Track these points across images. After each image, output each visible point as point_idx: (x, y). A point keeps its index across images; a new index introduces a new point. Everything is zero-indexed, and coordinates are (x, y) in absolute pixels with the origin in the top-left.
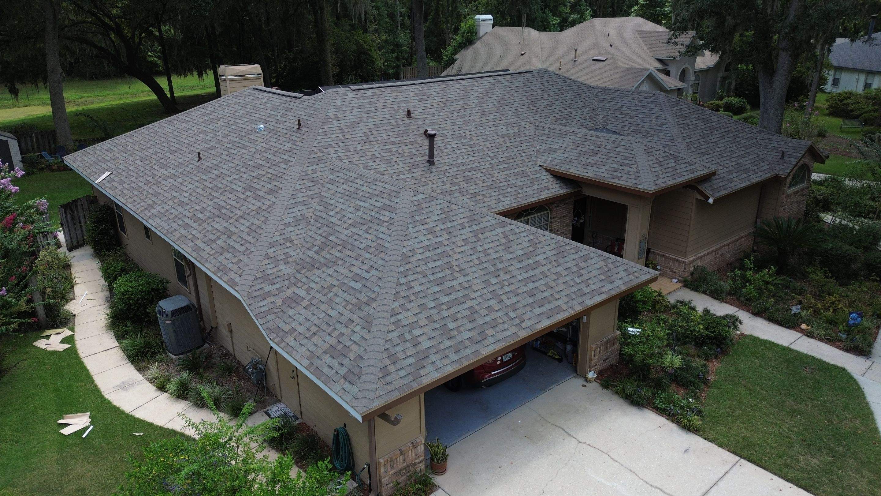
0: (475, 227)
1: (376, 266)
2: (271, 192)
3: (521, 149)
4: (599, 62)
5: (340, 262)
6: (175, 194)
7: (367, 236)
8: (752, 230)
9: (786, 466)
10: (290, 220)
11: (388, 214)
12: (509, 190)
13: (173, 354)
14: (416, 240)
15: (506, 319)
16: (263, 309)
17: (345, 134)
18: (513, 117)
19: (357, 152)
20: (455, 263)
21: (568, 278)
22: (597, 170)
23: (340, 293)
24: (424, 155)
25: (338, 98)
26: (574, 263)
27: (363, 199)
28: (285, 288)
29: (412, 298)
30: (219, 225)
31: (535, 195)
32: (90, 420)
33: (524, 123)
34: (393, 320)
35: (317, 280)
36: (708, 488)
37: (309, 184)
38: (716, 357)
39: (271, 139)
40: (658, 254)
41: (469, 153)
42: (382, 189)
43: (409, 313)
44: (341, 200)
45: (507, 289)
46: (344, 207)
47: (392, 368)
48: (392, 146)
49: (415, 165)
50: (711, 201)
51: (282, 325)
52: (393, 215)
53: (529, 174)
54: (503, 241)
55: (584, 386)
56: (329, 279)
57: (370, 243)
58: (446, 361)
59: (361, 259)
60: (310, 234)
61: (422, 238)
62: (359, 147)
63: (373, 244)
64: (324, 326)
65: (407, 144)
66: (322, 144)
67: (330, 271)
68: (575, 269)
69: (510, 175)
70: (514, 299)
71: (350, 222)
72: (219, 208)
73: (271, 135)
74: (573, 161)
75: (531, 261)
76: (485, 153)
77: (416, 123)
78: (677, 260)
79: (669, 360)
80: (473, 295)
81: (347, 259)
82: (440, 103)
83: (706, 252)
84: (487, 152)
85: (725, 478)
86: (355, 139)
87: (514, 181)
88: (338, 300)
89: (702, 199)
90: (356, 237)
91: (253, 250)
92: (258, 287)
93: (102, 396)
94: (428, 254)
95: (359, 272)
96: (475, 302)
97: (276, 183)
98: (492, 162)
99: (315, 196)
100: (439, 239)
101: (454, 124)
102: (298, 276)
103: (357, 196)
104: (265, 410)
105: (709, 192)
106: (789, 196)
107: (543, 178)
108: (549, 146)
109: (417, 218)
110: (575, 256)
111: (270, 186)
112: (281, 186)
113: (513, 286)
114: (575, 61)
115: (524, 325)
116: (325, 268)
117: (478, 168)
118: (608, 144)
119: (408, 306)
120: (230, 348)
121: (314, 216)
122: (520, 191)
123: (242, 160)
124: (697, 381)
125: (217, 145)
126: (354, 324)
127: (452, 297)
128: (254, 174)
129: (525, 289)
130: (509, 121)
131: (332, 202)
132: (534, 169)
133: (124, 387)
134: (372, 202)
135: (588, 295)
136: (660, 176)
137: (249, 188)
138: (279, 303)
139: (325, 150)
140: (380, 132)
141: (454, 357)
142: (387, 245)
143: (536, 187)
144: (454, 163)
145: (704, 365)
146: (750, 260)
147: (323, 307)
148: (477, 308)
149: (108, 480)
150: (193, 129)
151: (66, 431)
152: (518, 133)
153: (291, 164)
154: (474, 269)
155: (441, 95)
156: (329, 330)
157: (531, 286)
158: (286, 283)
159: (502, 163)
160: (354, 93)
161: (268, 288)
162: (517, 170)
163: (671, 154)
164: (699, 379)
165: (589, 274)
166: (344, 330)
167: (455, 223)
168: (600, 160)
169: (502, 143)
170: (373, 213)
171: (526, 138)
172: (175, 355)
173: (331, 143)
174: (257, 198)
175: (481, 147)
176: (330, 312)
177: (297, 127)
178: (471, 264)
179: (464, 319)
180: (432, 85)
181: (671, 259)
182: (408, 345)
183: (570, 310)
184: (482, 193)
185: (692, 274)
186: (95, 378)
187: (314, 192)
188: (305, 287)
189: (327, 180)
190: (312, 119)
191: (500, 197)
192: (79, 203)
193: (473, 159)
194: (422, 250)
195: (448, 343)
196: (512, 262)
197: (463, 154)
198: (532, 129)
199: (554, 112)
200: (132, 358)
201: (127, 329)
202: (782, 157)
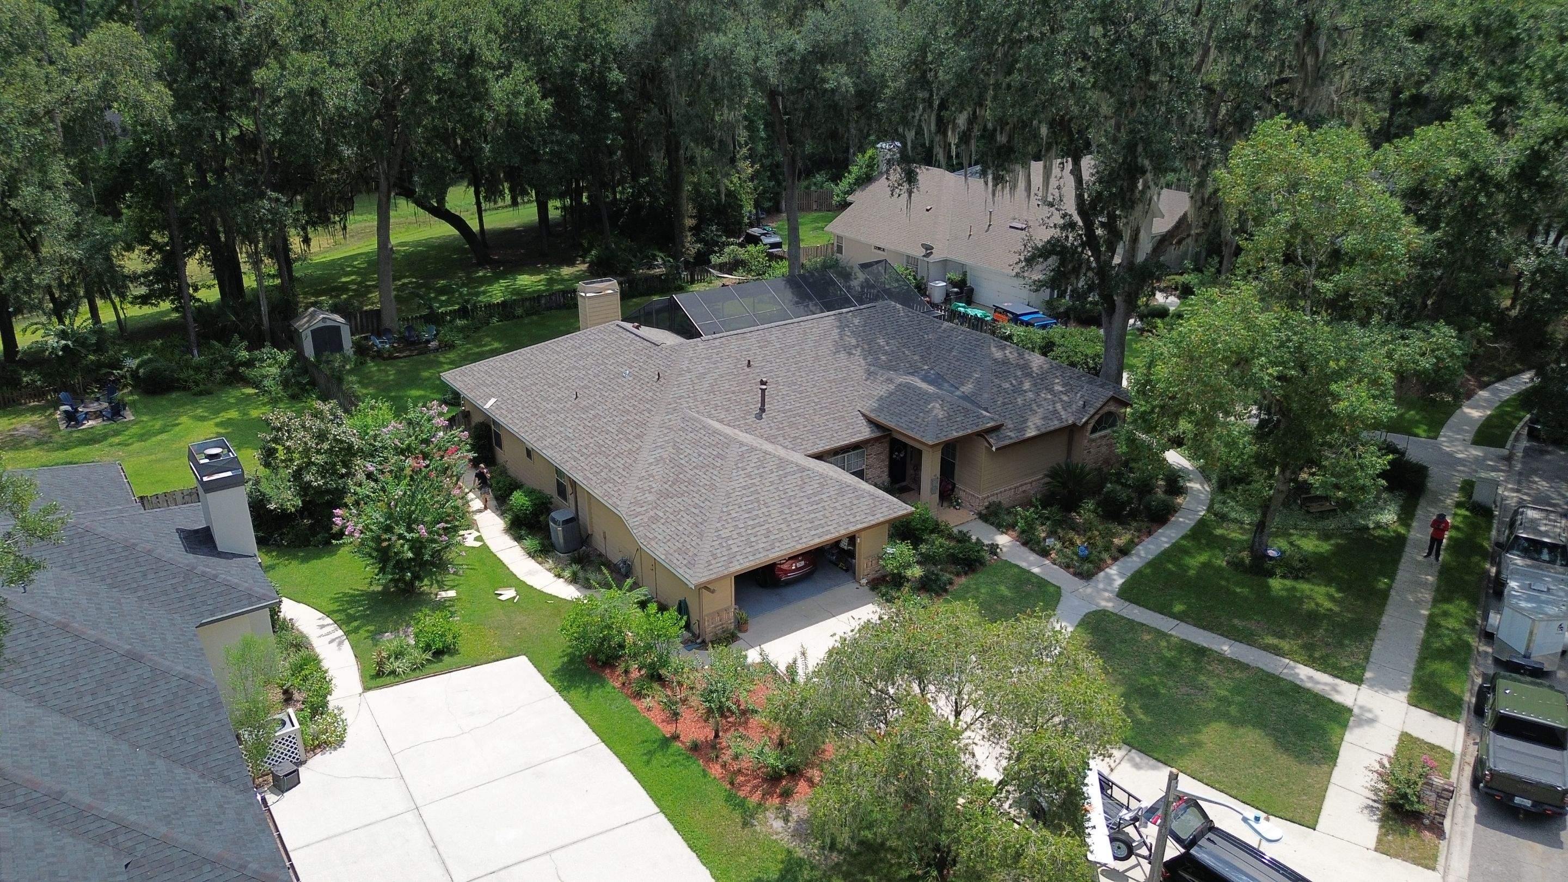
0: (781, 472)
1: (709, 499)
2: (638, 437)
3: (845, 394)
4: (1017, 231)
5: (686, 494)
6: (560, 428)
7: (704, 476)
10: (653, 460)
12: (826, 434)
13: (560, 553)
15: (790, 537)
16: (637, 523)
17: (695, 385)
18: (844, 361)
19: (703, 401)
20: (761, 499)
21: (841, 513)
22: (899, 419)
23: (685, 515)
24: (757, 402)
25: (691, 349)
26: (849, 501)
27: (704, 447)
28: (649, 510)
29: (730, 521)
30: (601, 460)
31: (847, 438)
32: (515, 592)
33: (854, 367)
34: (717, 534)
35: (671, 505)
37: (666, 431)
38: (965, 573)
39: (635, 387)
41: (797, 399)
42: (718, 440)
43: (727, 530)
44: (688, 446)
45: (795, 517)
46: (689, 451)
47: (714, 562)
48: (732, 395)
49: (749, 413)
50: (994, 449)
51: (648, 534)
52: (724, 463)
53: (847, 418)
54: (799, 483)
55: (859, 587)
56: (678, 505)
57: (706, 482)
58: (746, 560)
59: (700, 493)
60: (666, 471)
62: (705, 397)
63: (708, 483)
64: (674, 536)
65: (745, 392)
66: (677, 395)
67: (680, 500)
68: (849, 505)
69: (829, 420)
70: (798, 524)
71: (694, 464)
72: (600, 446)
73: (635, 382)
74: (886, 409)
75: (816, 499)
76: (812, 399)
77: (754, 371)
78: (974, 495)
79: (911, 571)
80: (771, 520)
82: (779, 349)
83: (1002, 489)
84: (814, 398)
86: (702, 389)
87: (831, 426)
88: (683, 520)
89: (988, 446)
90: (697, 477)
91: (627, 482)
92: (633, 508)
93: (517, 578)
94: (744, 491)
95: (698, 502)
96: (771, 525)
97: (643, 430)
98: (816, 407)
99: (671, 440)
100: (753, 481)
101: (788, 370)
102: (658, 502)
103: (700, 443)
105: (993, 441)
106: (1093, 440)
107: (858, 422)
108: (870, 391)
109: (740, 465)
110: (851, 495)
111: (638, 432)
112: (646, 432)
113: (799, 515)
114: (989, 226)
115: (801, 541)
116: (676, 497)
117: (802, 414)
119: (727, 525)
120: (604, 552)
121: (669, 457)
122: (836, 435)
123: (613, 403)
124: (937, 589)
125: (589, 384)
126: (693, 535)
127: (757, 521)
128: (624, 419)
129: (807, 518)
130: (840, 364)
131: (683, 447)
132: (852, 414)
133: (532, 573)
134: (710, 450)
136: (945, 429)
137: (621, 431)
138: (646, 520)
139: (678, 401)
140: (723, 381)
141: (751, 558)
142: (717, 485)
143: (850, 431)
144: (782, 409)
145: (951, 579)
146: (1036, 499)
147: (674, 524)
148: (772, 529)
150: (565, 362)
151: (503, 598)
152: (846, 378)
153: (653, 413)
154: (774, 503)
155: (781, 340)
156: (678, 538)
157: (812, 516)
158: (650, 506)
159: (824, 408)
160: (705, 343)
162: (837, 415)
163: (963, 408)
165: (858, 509)
166: (686, 539)
167: (766, 469)
168: (904, 410)
169: (828, 388)
170: (710, 459)
171: (852, 382)
172: (563, 554)
173: (683, 394)
174: (628, 440)
175: (808, 394)
176: (678, 527)
177: (657, 377)
178: (773, 499)
179: (762, 536)
180: (775, 330)
181: (970, 494)
182: (725, 549)
183: (836, 533)
184: (801, 437)
185: (987, 508)
186: (509, 566)
187: (670, 437)
188: (663, 510)
189: (679, 427)
190: (669, 371)
191: (816, 440)
192: (457, 418)
193: (800, 405)
194: (740, 489)
195: (749, 550)
196: (803, 498)
197: (792, 400)
198: (860, 373)
199: (886, 353)
200: (532, 555)
201: (523, 532)
202: (1084, 406)
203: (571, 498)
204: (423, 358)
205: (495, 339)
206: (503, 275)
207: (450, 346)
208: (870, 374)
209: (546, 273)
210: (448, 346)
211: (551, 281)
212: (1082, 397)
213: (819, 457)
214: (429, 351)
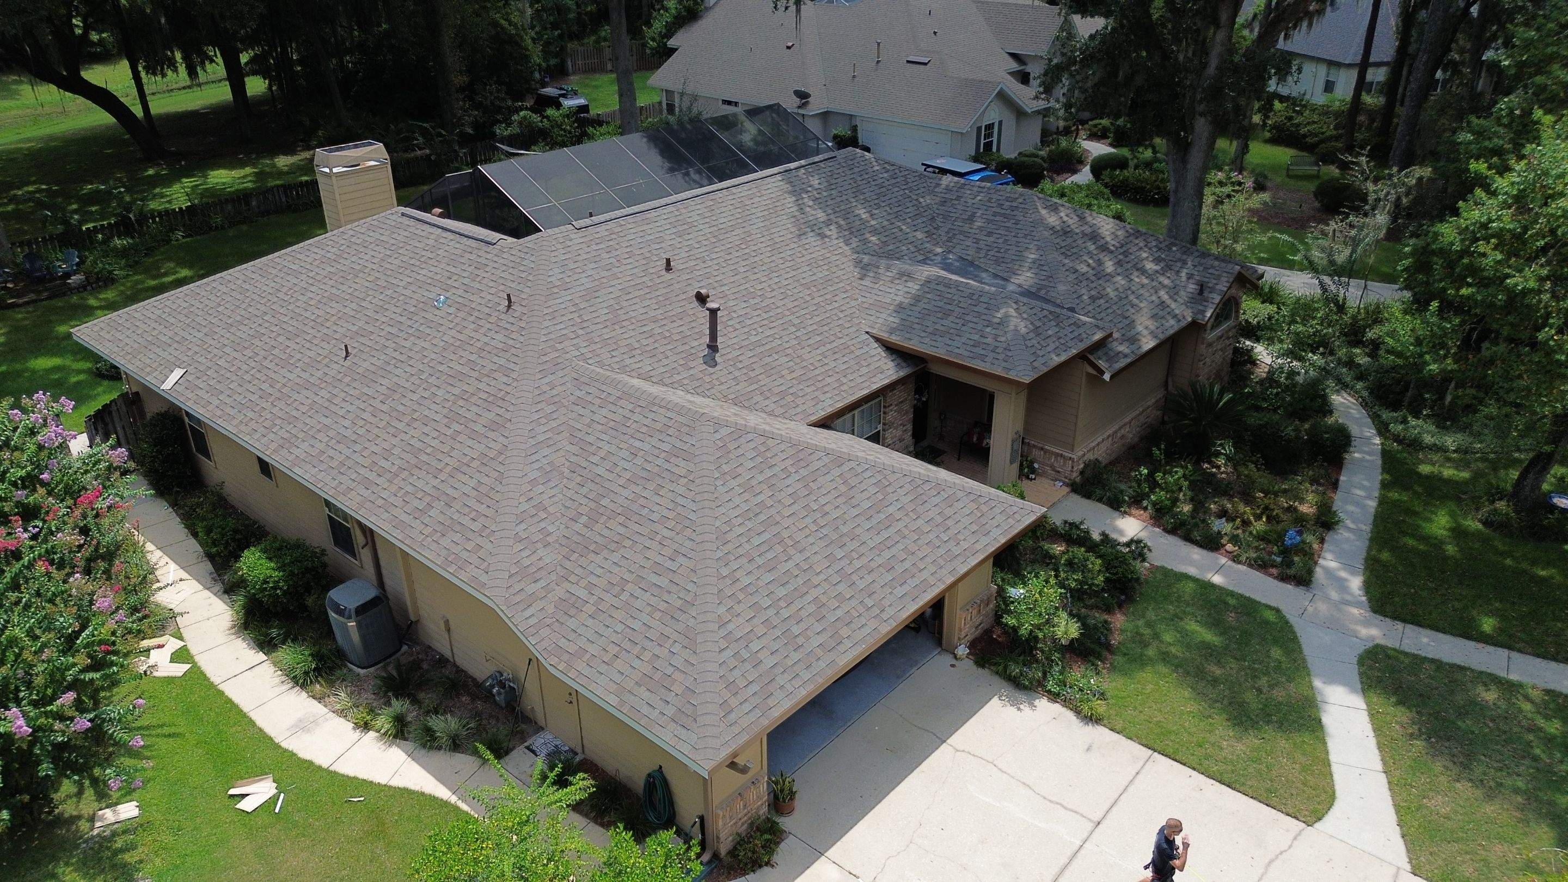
0: (804, 472)
1: (683, 550)
2: (494, 426)
3: (836, 305)
4: (918, 66)
5: (628, 543)
6: (327, 421)
7: (658, 499)
8: (1160, 394)
9: (1207, 757)
10: (536, 474)
11: (683, 463)
12: (829, 380)
13: (358, 667)
14: (731, 505)
15: (861, 609)
16: (532, 621)
17: (581, 312)
18: (818, 248)
19: (605, 342)
20: (785, 534)
21: (932, 536)
22: (950, 342)
23: (638, 592)
24: (701, 334)
25: (559, 246)
26: (937, 510)
27: (638, 435)
28: (553, 585)
29: (741, 596)
30: (424, 482)
31: (865, 385)
32: (275, 785)
33: (835, 258)
34: (723, 633)
35: (599, 571)
36: (1116, 796)
37: (548, 409)
38: (1120, 606)
39: (465, 324)
40: (1034, 446)
41: (764, 323)
42: (665, 420)
43: (741, 620)
44: (604, 437)
45: (857, 564)
46: (613, 449)
47: (734, 702)
48: (653, 325)
49: (691, 355)
50: (1107, 377)
51: (563, 643)
52: (691, 466)
53: (853, 348)
54: (843, 488)
55: (953, 666)
56: (616, 570)
57: (666, 513)
58: (797, 683)
59: (658, 538)
60: (569, 493)
61: (737, 501)
62: (606, 334)
63: (671, 515)
64: (627, 645)
65: (675, 319)
66: (553, 336)
67: (615, 557)
68: (939, 520)
69: (827, 354)
70: (869, 579)
71: (628, 475)
72: (414, 451)
73: (461, 314)
74: (915, 326)
75: (882, 516)
76: (787, 319)
77: (680, 279)
78: (1061, 455)
79: (1062, 629)
80: (816, 580)
81: (636, 538)
82: (709, 236)
83: (1100, 439)
84: (790, 318)
85: (1136, 781)
86: (598, 320)
87: (833, 364)
88: (638, 604)
89: (1094, 373)
90: (642, 501)
91: (493, 528)
92: (517, 587)
93: (278, 746)
94: (749, 524)
95: (659, 559)
96: (820, 590)
97: (501, 412)
98: (798, 334)
99: (561, 428)
100: (759, 499)
101: (736, 272)
102: (568, 564)
103: (629, 431)
104: (526, 744)
105: (1102, 364)
106: (1210, 345)
107: (873, 352)
108: (876, 297)
109: (726, 468)
110: (936, 500)
111: (491, 416)
112: (508, 416)
113: (864, 557)
114: (878, 62)
115: (885, 616)
116: (606, 551)
117: (780, 349)
118: (961, 299)
119: (738, 608)
120: (447, 654)
121: (567, 464)
122: (844, 380)
123: (425, 361)
124: (1098, 649)
125: (370, 328)
126: (671, 641)
127: (791, 587)
128: (456, 391)
129: (880, 561)
130: (813, 256)
131: (590, 439)
132: (859, 340)
133: (304, 726)
134: (654, 441)
135: (959, 558)
136: (1038, 352)
137: (454, 416)
138: (551, 609)
139: (559, 346)
140: (630, 302)
141: (806, 675)
142: (692, 516)
143: (864, 370)
144: (746, 343)
145: (1106, 622)
146: (1159, 449)
147: (619, 615)
148: (824, 599)
149: (340, 871)
150: (313, 289)
151: (247, 805)
152: (829, 277)
153: (514, 375)
154: (811, 540)
155: (708, 220)
156: (636, 650)
157: (887, 554)
158: (553, 577)
159: (811, 334)
160: (581, 233)
161: (531, 589)
162: (835, 344)
163: (1051, 313)
164: (1100, 644)
165: (957, 526)
166: (657, 651)
167: (776, 469)
168: (953, 325)
169: (808, 298)
170: (659, 462)
171: (841, 285)
172: (363, 668)
173: (564, 332)
174: (475, 436)
175: (779, 311)
176: (630, 622)
177: (507, 303)
178: (807, 532)
179: (810, 618)
180: (693, 203)
181: (1052, 453)
182: (748, 666)
183: (939, 583)
184: (791, 391)
185: (1082, 473)
186: (253, 715)
187: (558, 422)
188: (583, 583)
189: (572, 398)
190: (527, 290)
191: (816, 393)
192: (114, 408)
193: (772, 332)
194: (740, 520)
195: (795, 656)
196: (858, 521)
197: (756, 326)
198: (849, 270)
199: (874, 232)
200: (301, 681)
201: (274, 632)
202: (1201, 292)
203: (366, 555)
204: (59, 303)
205: (182, 263)
206: (188, 172)
207: (108, 281)
208: (864, 269)
209: (254, 166)
210: (104, 281)
211: (260, 176)
212: (1190, 276)
213: (825, 423)
214: (71, 290)
